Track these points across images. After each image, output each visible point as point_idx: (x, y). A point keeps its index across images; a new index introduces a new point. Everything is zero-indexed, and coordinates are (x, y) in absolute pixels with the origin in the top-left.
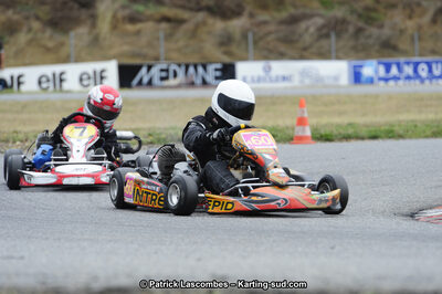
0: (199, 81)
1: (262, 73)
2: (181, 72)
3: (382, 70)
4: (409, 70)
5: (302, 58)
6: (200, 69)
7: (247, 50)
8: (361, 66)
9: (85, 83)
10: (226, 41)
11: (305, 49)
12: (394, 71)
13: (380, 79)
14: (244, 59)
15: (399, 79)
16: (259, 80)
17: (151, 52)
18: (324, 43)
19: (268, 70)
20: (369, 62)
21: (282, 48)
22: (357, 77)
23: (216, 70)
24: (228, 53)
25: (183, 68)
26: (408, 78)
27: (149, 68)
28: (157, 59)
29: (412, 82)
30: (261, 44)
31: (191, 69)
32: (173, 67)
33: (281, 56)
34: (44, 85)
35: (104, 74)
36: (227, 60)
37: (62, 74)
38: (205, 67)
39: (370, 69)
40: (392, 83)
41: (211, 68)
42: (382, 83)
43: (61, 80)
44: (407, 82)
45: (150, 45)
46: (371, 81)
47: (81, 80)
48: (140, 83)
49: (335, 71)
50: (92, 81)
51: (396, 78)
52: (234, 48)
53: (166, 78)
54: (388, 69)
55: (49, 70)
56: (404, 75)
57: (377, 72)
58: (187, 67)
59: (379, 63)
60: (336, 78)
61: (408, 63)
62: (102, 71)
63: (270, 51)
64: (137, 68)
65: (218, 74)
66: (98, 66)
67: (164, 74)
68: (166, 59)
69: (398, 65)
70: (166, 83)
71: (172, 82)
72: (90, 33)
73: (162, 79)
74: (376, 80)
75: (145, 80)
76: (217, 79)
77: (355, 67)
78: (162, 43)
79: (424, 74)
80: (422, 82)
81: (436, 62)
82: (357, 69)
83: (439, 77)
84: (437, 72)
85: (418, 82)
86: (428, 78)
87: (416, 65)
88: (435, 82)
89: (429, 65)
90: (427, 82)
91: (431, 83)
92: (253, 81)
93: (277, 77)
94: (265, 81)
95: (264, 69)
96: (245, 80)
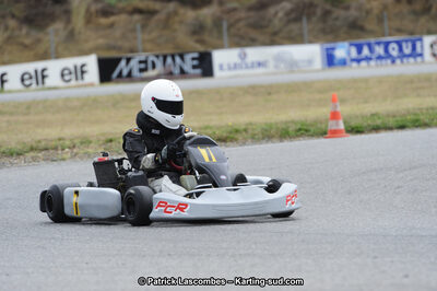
0: (177, 71)
1: (237, 60)
2: (159, 63)
3: (354, 51)
4: (380, 50)
5: (272, 43)
6: (178, 59)
7: (220, 36)
8: (333, 49)
9: (67, 78)
10: (198, 30)
11: (275, 34)
12: (366, 51)
13: (353, 60)
14: (220, 47)
15: (370, 59)
16: (236, 66)
17: (127, 45)
18: (294, 27)
19: (243, 57)
20: (340, 44)
21: (253, 34)
22: (330, 60)
23: (193, 59)
24: (201, 42)
25: (161, 59)
26: (380, 58)
27: (128, 60)
28: (132, 51)
29: (384, 62)
30: (233, 30)
31: (169, 60)
32: (152, 58)
33: (253, 42)
34: (27, 82)
36: (202, 49)
37: (43, 70)
38: (182, 57)
39: (341, 51)
40: (363, 64)
41: (188, 57)
42: (355, 64)
43: (43, 77)
44: (379, 62)
45: (124, 36)
46: (343, 63)
47: (63, 75)
48: (120, 75)
49: (309, 53)
50: (73, 76)
51: (368, 59)
52: (206, 37)
53: (145, 70)
54: (360, 51)
55: (30, 67)
56: (374, 56)
57: (349, 53)
58: (165, 58)
59: (351, 45)
60: (310, 62)
61: (378, 43)
62: (83, 66)
63: (242, 37)
64: (117, 61)
65: (195, 62)
66: (79, 61)
67: (143, 66)
68: (144, 51)
69: (369, 46)
70: (145, 74)
71: (151, 73)
72: (65, 28)
73: (141, 70)
74: (348, 61)
75: (125, 72)
76: (194, 67)
77: (327, 49)
78: (140, 36)
79: (395, 53)
80: (393, 62)
81: (406, 41)
82: (330, 51)
83: (409, 56)
84: (407, 50)
85: (389, 61)
86: (399, 57)
87: (387, 45)
88: (405, 60)
89: (399, 44)
90: (398, 61)
91: (402, 62)
92: (230, 68)
93: (253, 63)
94: (242, 68)
95: (240, 56)
96: (221, 67)
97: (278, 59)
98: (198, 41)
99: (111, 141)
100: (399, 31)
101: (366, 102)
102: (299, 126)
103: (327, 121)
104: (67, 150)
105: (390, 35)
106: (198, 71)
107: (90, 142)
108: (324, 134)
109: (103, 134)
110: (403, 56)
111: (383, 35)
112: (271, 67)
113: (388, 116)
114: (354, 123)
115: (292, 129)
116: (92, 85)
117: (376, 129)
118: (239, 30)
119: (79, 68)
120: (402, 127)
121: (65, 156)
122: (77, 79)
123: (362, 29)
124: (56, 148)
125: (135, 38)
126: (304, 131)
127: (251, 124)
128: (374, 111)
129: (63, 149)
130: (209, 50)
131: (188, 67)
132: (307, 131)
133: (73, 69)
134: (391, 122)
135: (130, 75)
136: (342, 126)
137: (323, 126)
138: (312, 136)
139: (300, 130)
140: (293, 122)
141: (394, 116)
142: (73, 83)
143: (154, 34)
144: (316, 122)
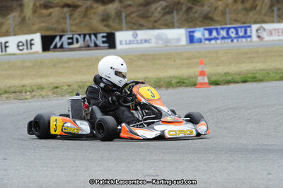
0: (92, 45)
2: (81, 39)
3: (207, 33)
4: (223, 33)
5: (154, 28)
6: (93, 37)
8: (193, 32)
9: (21, 48)
10: (105, 19)
11: (156, 22)
12: (214, 34)
13: (206, 39)
14: (121, 29)
16: (130, 42)
17: (60, 27)
18: (168, 17)
19: (135, 36)
20: (198, 29)
21: (142, 21)
22: (191, 39)
23: (103, 37)
24: (107, 26)
25: (82, 36)
26: (223, 38)
27: (61, 37)
28: (63, 31)
29: (226, 41)
30: (128, 18)
31: (87, 37)
32: (75, 36)
33: (141, 27)
35: (33, 42)
36: (108, 31)
37: (6, 43)
38: (95, 35)
39: (198, 34)
40: (213, 42)
41: (100, 36)
42: (207, 42)
43: (6, 47)
44: (223, 41)
45: (58, 22)
46: (200, 41)
47: (18, 46)
48: (55, 47)
49: (177, 35)
50: (25, 47)
51: (216, 39)
52: (111, 23)
53: (71, 43)
54: (210, 33)
56: (220, 37)
57: (204, 35)
58: (85, 35)
59: (205, 29)
60: (178, 40)
61: (223, 29)
62: (32, 40)
63: (134, 24)
64: (54, 37)
65: (104, 39)
66: (29, 37)
67: (70, 41)
68: (71, 31)
69: (217, 30)
70: (71, 46)
71: (75, 45)
72: (20, 16)
73: (69, 44)
74: (203, 41)
75: (59, 45)
76: (104, 42)
77: (190, 32)
78: (68, 21)
79: (233, 35)
80: (232, 41)
81: (241, 27)
82: (192, 34)
83: (243, 37)
84: (241, 34)
85: (229, 40)
86: (235, 38)
87: (228, 29)
88: (240, 40)
89: (236, 29)
90: (235, 40)
91: (238, 41)
92: (126, 44)
93: (141, 40)
94: (134, 43)
95: (133, 35)
96: (121, 43)
97: (158, 38)
98: (105, 26)
99: (57, 88)
100: (236, 21)
101: (218, 66)
102: (178, 80)
103: (196, 77)
104: (28, 93)
105: (230, 24)
106: (106, 45)
107: (43, 88)
108: (195, 85)
109: (51, 83)
110: (238, 37)
111: (226, 24)
112: (154, 41)
113: (236, 74)
114: (213, 79)
115: (174, 81)
116: (37, 52)
117: (228, 82)
118: (132, 18)
119: (29, 42)
120: (245, 82)
121: (27, 97)
122: (27, 49)
123: (212, 19)
124: (21, 92)
125: (65, 23)
126: (182, 83)
127: (147, 78)
128: (225, 71)
129: (26, 93)
130: (113, 31)
131: (99, 42)
132: (183, 83)
133: (25, 42)
134: (238, 78)
135: (62, 46)
136: (206, 81)
137: (194, 80)
138: (187, 86)
139: (179, 82)
140: (174, 77)
141: (240, 75)
143: (77, 21)
144: (189, 78)
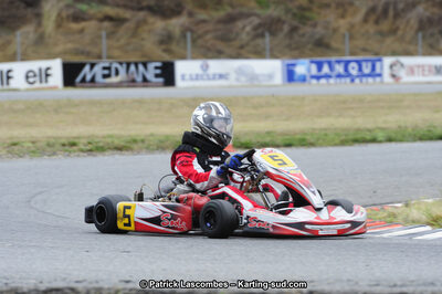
0: (139, 79)
1: (200, 72)
2: (122, 70)
3: (314, 68)
4: (339, 69)
5: (238, 56)
6: (141, 67)
7: (185, 48)
8: (294, 65)
9: (31, 80)
10: (166, 40)
11: (242, 47)
12: (326, 69)
13: (313, 77)
14: (183, 58)
15: (330, 77)
16: (197, 77)
17: (95, 50)
18: (259, 41)
19: (206, 68)
20: (302, 61)
21: (220, 45)
22: (290, 76)
23: (156, 68)
24: (167, 51)
25: (125, 66)
26: (339, 76)
27: (92, 66)
28: (100, 57)
29: (343, 80)
30: (200, 42)
31: (132, 68)
32: (115, 65)
33: (219, 54)
35: (49, 72)
36: (167, 58)
37: (9, 71)
38: (145, 65)
39: (301, 68)
40: (323, 81)
41: (151, 66)
42: (314, 81)
43: (8, 78)
44: (338, 80)
45: (93, 42)
46: (303, 79)
47: (27, 77)
48: (83, 80)
49: (269, 69)
50: (37, 79)
51: (327, 76)
52: (174, 47)
53: (108, 76)
54: (320, 68)
56: (334, 74)
57: (309, 70)
58: (128, 65)
59: (312, 62)
60: (271, 76)
61: (338, 62)
62: (48, 69)
63: (209, 49)
64: (82, 66)
65: (158, 71)
66: (44, 64)
67: (106, 72)
68: (109, 57)
69: (330, 63)
70: (108, 80)
71: (114, 79)
72: (36, 31)
73: (105, 76)
74: (308, 78)
75: (89, 78)
76: (157, 76)
77: (288, 65)
79: (354, 72)
80: (353, 81)
81: (367, 61)
82: (291, 68)
83: (369, 75)
84: (367, 70)
85: (348, 80)
86: (358, 76)
87: (347, 64)
88: (364, 79)
89: (359, 63)
90: (357, 81)
91: (361, 81)
92: (191, 79)
93: (214, 75)
94: (202, 79)
95: (202, 67)
96: (183, 77)
97: (240, 72)
98: (165, 51)
105: (352, 54)
106: (161, 80)
110: (362, 75)
111: (344, 55)
112: (233, 76)
116: (55, 88)
119: (43, 71)
122: (41, 82)
123: (327, 46)
130: (172, 60)
131: (150, 76)
133: (37, 71)
135: (93, 80)
142: (37, 85)
143: (123, 41)
